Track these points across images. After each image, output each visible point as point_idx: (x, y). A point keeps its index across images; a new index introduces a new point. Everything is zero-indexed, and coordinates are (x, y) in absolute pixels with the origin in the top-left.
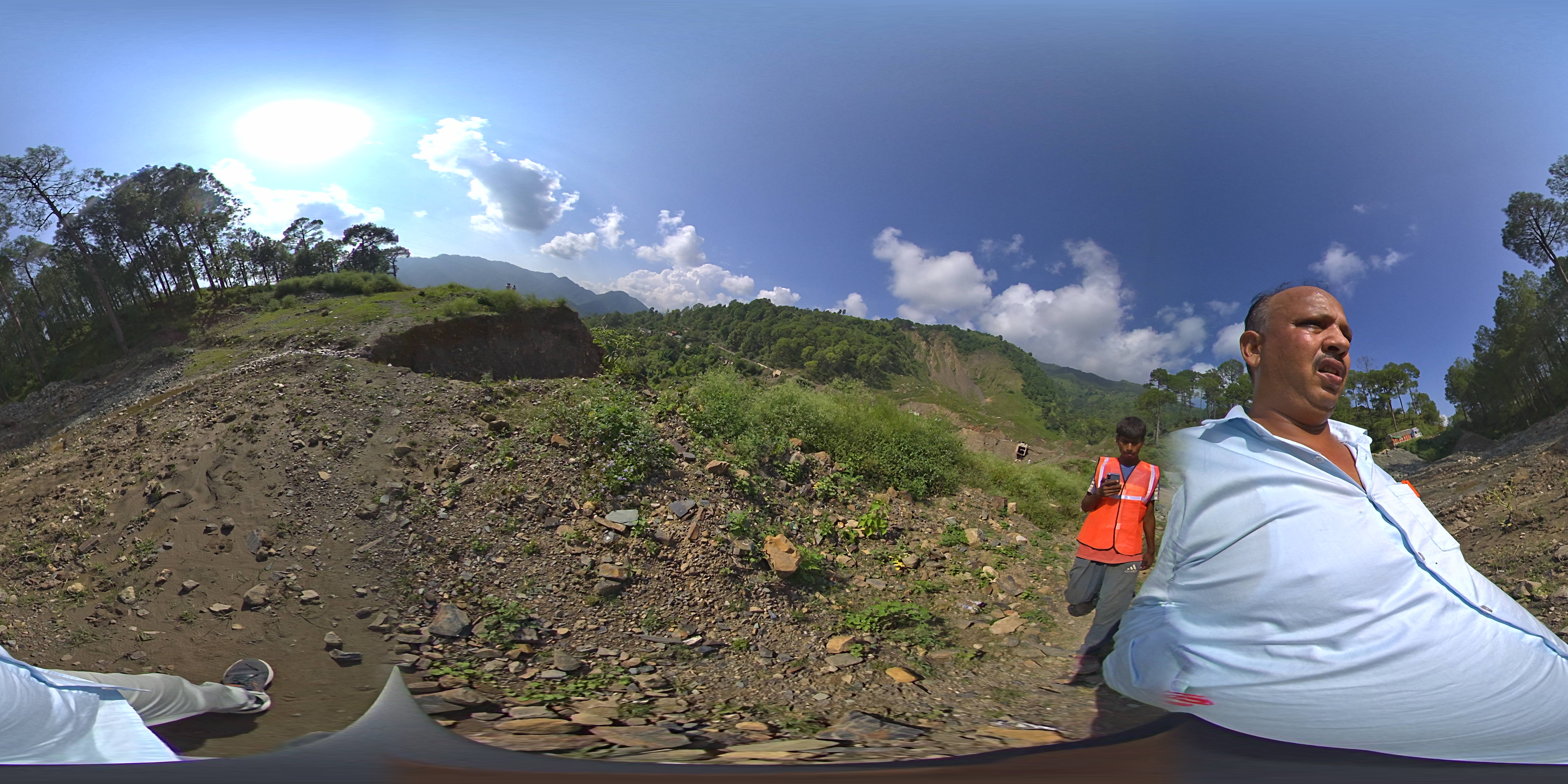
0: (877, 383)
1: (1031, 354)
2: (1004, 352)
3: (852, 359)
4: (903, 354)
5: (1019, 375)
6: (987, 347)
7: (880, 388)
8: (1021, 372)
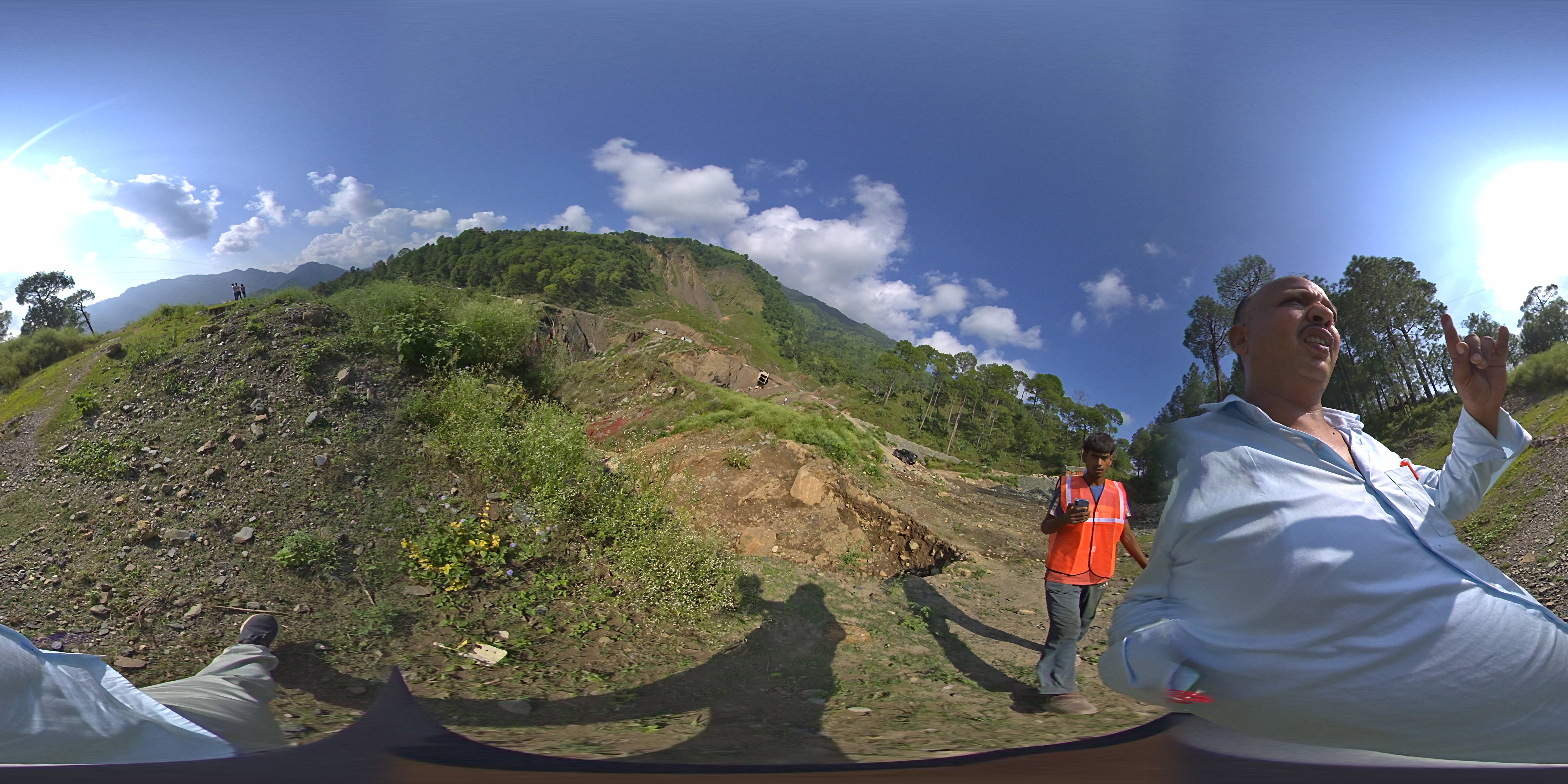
0: (617, 300)
1: (776, 278)
2: (748, 272)
3: (589, 277)
4: (640, 270)
5: (760, 297)
6: (729, 264)
7: (620, 305)
8: (763, 294)
